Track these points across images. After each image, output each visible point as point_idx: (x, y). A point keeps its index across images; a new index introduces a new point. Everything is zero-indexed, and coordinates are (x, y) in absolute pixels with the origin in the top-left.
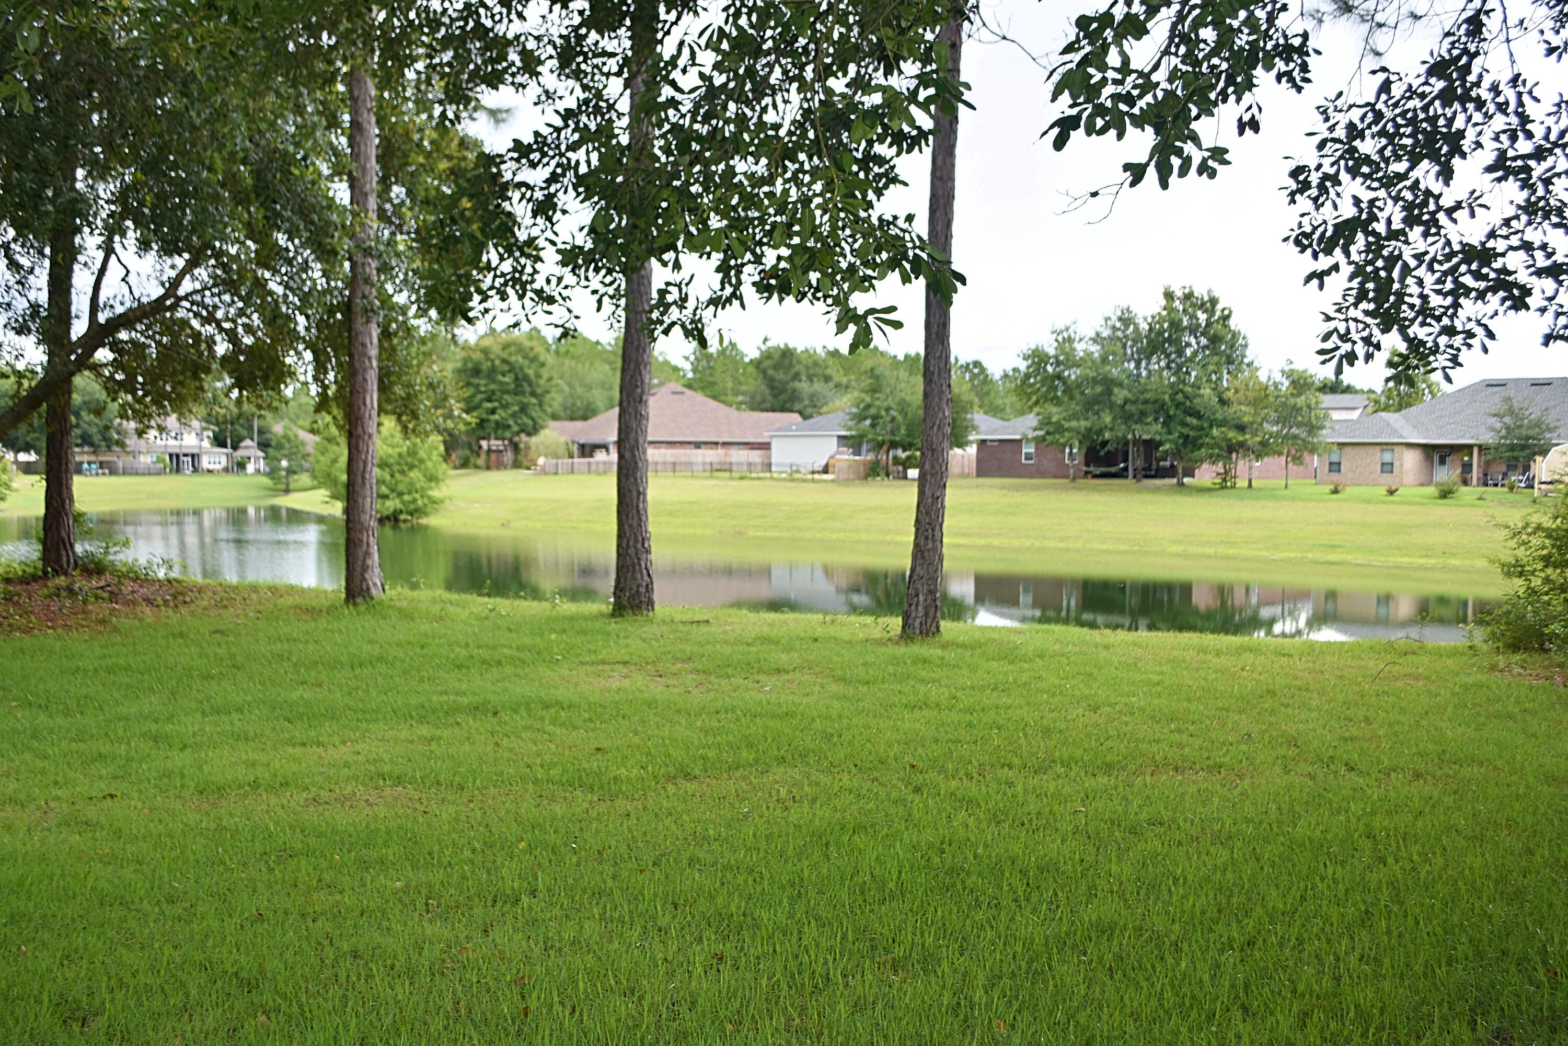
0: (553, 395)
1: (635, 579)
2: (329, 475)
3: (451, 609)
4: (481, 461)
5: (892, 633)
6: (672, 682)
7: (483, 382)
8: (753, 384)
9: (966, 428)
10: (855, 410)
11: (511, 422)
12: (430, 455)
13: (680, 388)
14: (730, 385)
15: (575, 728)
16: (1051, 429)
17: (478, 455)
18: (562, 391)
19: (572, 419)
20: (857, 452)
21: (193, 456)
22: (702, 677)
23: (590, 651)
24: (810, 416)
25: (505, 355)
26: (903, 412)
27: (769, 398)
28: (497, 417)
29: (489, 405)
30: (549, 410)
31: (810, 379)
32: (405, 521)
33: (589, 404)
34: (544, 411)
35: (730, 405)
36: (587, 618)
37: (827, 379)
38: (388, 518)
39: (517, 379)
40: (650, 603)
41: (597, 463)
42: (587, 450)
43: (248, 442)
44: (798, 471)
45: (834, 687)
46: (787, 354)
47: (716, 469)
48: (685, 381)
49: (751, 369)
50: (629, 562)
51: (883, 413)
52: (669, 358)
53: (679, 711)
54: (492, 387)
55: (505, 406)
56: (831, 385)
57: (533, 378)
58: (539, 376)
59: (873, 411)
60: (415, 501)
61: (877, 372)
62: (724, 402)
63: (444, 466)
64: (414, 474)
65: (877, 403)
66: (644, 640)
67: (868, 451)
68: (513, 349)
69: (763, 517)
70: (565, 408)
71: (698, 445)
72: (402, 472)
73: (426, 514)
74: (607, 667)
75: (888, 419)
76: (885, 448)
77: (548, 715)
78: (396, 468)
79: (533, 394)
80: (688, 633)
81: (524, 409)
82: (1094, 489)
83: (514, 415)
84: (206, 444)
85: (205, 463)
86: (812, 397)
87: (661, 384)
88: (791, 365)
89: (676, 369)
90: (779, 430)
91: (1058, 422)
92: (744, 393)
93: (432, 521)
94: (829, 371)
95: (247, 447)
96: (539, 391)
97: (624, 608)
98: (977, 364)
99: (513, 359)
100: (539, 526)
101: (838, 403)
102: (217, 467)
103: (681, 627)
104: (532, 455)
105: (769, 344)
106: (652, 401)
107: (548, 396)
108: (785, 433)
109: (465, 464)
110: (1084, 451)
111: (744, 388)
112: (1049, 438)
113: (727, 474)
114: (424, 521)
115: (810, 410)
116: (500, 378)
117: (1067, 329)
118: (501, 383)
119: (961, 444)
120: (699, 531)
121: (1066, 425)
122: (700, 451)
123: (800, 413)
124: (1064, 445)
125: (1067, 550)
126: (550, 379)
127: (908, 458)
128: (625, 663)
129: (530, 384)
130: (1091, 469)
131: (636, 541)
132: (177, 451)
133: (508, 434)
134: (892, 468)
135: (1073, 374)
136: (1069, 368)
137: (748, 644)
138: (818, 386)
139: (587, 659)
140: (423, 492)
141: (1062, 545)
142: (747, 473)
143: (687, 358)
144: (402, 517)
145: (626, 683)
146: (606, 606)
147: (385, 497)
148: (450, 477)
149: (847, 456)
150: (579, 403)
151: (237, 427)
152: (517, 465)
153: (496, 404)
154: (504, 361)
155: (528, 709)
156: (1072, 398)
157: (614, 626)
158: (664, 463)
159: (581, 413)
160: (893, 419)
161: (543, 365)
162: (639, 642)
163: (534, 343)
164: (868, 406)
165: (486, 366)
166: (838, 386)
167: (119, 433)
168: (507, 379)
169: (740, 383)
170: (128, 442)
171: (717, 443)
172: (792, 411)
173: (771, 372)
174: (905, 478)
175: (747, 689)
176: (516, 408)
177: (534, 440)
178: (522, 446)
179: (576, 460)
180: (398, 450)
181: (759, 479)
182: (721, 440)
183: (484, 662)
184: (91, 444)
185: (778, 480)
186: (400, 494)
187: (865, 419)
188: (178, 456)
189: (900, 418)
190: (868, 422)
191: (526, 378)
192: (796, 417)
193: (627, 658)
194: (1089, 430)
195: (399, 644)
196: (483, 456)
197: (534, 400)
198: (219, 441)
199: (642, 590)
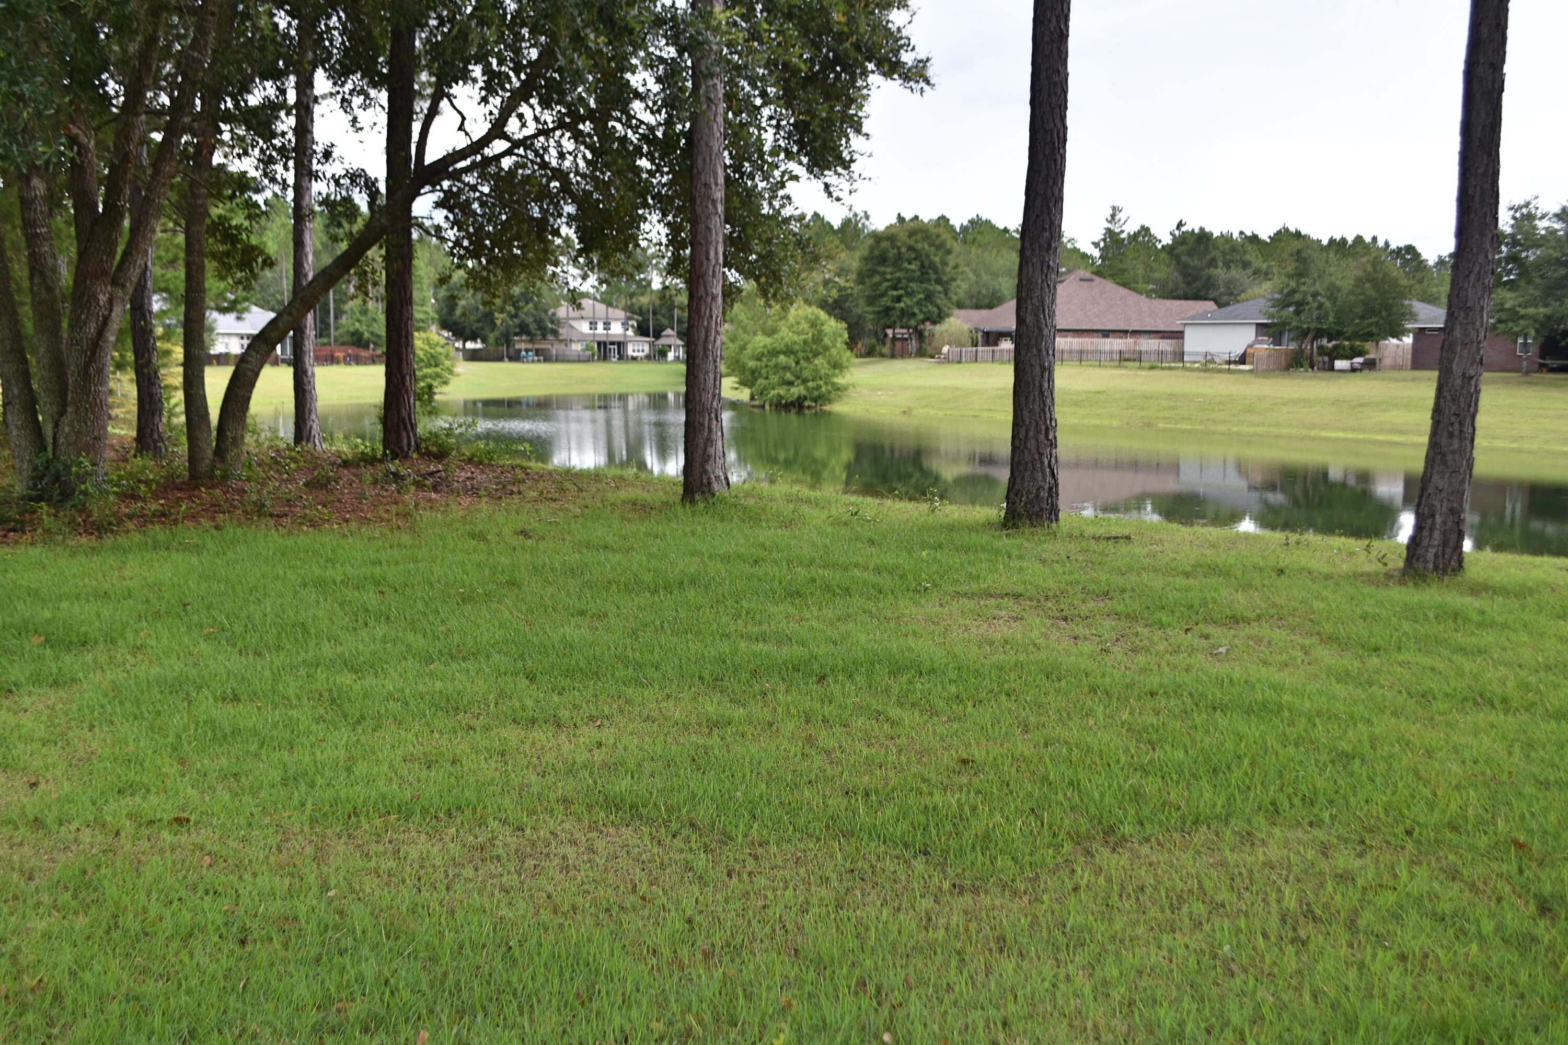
0: (959, 282)
1: (1034, 479)
2: (737, 361)
3: (805, 509)
4: (886, 350)
5: (1391, 565)
6: (1081, 631)
7: (889, 270)
8: (1165, 271)
9: (1403, 314)
10: (1277, 296)
11: (916, 310)
12: (834, 342)
13: (1088, 275)
14: (1141, 272)
15: (934, 712)
16: (1504, 316)
17: (884, 344)
18: (969, 279)
19: (977, 307)
20: (1277, 341)
21: (619, 344)
22: (1124, 623)
23: (971, 576)
24: (1227, 304)
25: (911, 242)
26: (1333, 298)
27: (1182, 285)
28: (902, 305)
29: (895, 293)
30: (955, 298)
31: (1227, 265)
32: (809, 407)
33: (994, 292)
34: (949, 299)
35: (1139, 292)
36: (971, 528)
37: (1245, 265)
38: (792, 404)
39: (923, 266)
40: (1054, 513)
41: (1001, 351)
42: (992, 339)
43: (669, 331)
44: (1214, 362)
45: (1327, 656)
46: (1203, 237)
47: (1123, 359)
48: (1094, 269)
49: (1163, 256)
50: (1027, 458)
51: (1310, 299)
52: (1077, 246)
53: (1093, 690)
54: (898, 274)
55: (910, 294)
56: (1250, 271)
57: (939, 265)
58: (945, 264)
59: (1298, 297)
60: (819, 387)
61: (1304, 255)
62: (1134, 290)
63: (848, 353)
64: (819, 361)
65: (1303, 288)
66: (1043, 562)
67: (1289, 340)
68: (919, 236)
69: (1175, 408)
70: (971, 297)
71: (1106, 333)
72: (807, 359)
73: (830, 401)
74: (992, 601)
75: (1315, 305)
76: (1310, 337)
77: (897, 686)
78: (801, 355)
79: (939, 281)
80: (1103, 554)
81: (929, 297)
82: (1552, 385)
83: (919, 303)
84: (630, 333)
85: (630, 351)
86: (1228, 284)
87: (1069, 272)
88: (1207, 251)
89: (1084, 256)
90: (1193, 318)
91: (1512, 309)
92: (1154, 282)
93: (837, 408)
94: (1248, 257)
95: (668, 336)
96: (945, 278)
97: (1020, 517)
98: (1410, 249)
99: (920, 246)
100: (940, 414)
101: (1257, 290)
102: (641, 354)
103: (1093, 545)
104: (936, 343)
105: (1184, 229)
106: (1060, 288)
107: (954, 284)
108: (1200, 322)
109: (870, 353)
110: (1541, 340)
111: (1157, 275)
112: (1501, 326)
113: (1137, 364)
114: (827, 408)
115: (1226, 298)
116: (906, 265)
117: (1527, 205)
118: (908, 270)
119: (1397, 334)
120: (1105, 422)
121: (1522, 312)
122: (1108, 340)
123: (1216, 302)
124: (1517, 335)
125: (1520, 451)
126: (956, 267)
127: (1335, 347)
128: (1017, 596)
129: (936, 271)
130: (1548, 362)
131: (1038, 432)
132: (604, 339)
133: (913, 323)
134: (1317, 358)
135: (1531, 255)
136: (1527, 250)
137: (1187, 575)
138: (1235, 273)
139: (965, 588)
140: (827, 380)
141: (1514, 445)
142: (1158, 362)
143: (1096, 245)
144: (807, 403)
145: (1015, 631)
146: (995, 512)
147: (791, 384)
148: (855, 365)
149: (1265, 346)
150: (984, 291)
151: (659, 317)
152: (921, 353)
153: (901, 292)
154: (911, 248)
155: (870, 673)
156: (1529, 282)
157: (1005, 542)
158: (1071, 352)
159: (987, 301)
160: (1320, 306)
161: (949, 252)
162: (1038, 565)
163: (941, 230)
164: (1294, 291)
165: (892, 253)
166: (1257, 272)
167: (552, 322)
168: (913, 267)
169: (1152, 270)
170: (561, 331)
171: (1126, 332)
172: (1206, 299)
173: (1184, 258)
174: (1332, 369)
175: (1193, 651)
176: (922, 296)
177: (938, 328)
178: (926, 334)
179: (980, 348)
180: (803, 337)
181: (1170, 368)
182: (1130, 329)
183: (827, 588)
184: (529, 333)
185: (1192, 370)
186: (805, 381)
187: (1289, 305)
188: (605, 343)
189: (1328, 304)
190: (1291, 309)
191: (932, 266)
192: (1210, 305)
193: (1020, 589)
194: (1548, 317)
195: (726, 559)
196: (888, 344)
197: (939, 288)
198: (642, 330)
199: (1043, 494)
